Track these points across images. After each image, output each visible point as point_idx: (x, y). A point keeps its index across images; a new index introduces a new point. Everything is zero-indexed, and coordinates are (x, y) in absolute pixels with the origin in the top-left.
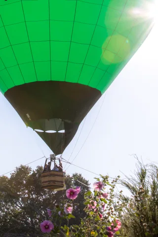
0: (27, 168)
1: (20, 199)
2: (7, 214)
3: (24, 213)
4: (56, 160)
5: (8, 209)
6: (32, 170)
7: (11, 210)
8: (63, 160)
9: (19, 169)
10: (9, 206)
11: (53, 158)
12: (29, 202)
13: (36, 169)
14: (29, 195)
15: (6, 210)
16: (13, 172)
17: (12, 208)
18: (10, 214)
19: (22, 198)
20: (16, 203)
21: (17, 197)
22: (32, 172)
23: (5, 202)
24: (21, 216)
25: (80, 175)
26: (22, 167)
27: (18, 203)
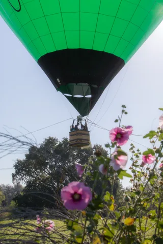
0: (54, 140)
1: (48, 166)
2: (37, 179)
3: (51, 179)
4: (82, 121)
5: (37, 175)
6: (59, 141)
7: (40, 176)
8: (89, 121)
9: (48, 140)
10: (38, 172)
11: (79, 119)
12: (56, 169)
13: (62, 140)
14: (55, 163)
15: (35, 176)
16: (42, 143)
17: (41, 174)
18: (39, 179)
19: (50, 166)
20: (44, 170)
21: (45, 165)
22: (59, 143)
23: (35, 168)
24: (49, 181)
25: (101, 146)
26: (50, 138)
27: (46, 170)
